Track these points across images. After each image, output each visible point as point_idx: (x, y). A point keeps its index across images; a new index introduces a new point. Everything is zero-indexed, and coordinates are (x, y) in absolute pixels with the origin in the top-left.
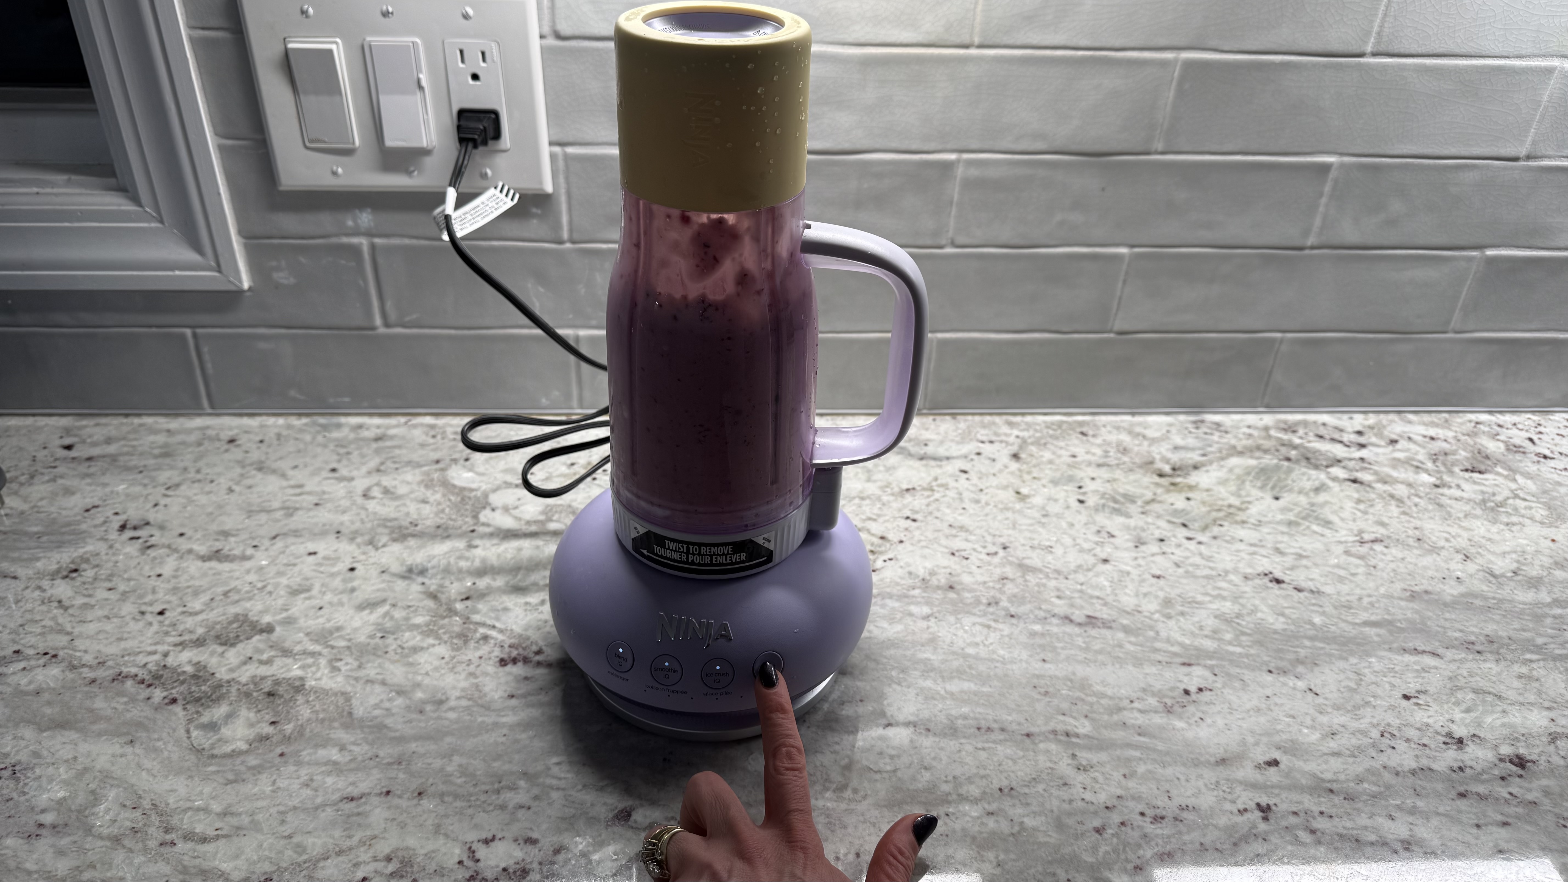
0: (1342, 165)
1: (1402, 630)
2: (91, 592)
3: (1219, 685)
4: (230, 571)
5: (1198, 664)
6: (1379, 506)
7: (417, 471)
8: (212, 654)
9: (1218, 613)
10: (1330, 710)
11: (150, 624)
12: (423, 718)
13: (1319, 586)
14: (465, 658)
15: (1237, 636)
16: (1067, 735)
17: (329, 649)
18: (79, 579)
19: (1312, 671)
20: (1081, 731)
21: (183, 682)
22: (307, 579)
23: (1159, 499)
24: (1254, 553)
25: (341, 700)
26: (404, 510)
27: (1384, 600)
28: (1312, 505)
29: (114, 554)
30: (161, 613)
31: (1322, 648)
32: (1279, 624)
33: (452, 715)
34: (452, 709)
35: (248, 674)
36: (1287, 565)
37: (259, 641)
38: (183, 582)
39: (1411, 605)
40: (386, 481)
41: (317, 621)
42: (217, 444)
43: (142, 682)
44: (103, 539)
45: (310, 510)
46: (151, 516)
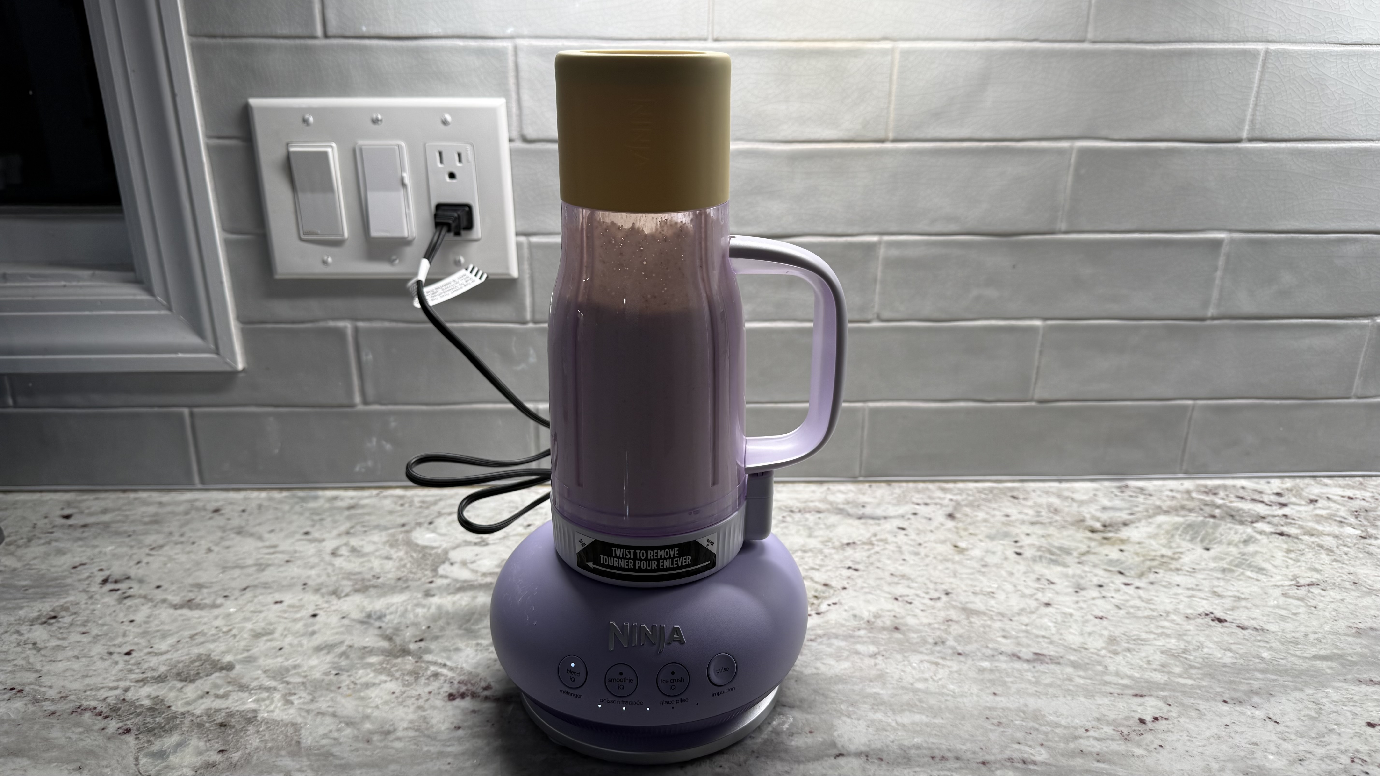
0: (1232, 241)
1: (1354, 663)
2: (65, 636)
3: (1175, 715)
4: (199, 618)
5: (1151, 695)
6: (1309, 555)
7: (384, 533)
8: (171, 689)
9: (1164, 649)
10: (1293, 737)
11: (117, 663)
12: (369, 747)
13: (1261, 624)
14: (414, 693)
15: (1186, 671)
16: (1024, 762)
17: (284, 685)
18: (56, 624)
19: (1269, 701)
20: (1038, 758)
21: (139, 715)
22: (271, 624)
23: (1093, 551)
24: (1193, 596)
25: (291, 730)
26: (368, 565)
27: (1330, 636)
28: (1244, 554)
29: (92, 604)
30: (128, 654)
31: (1274, 680)
32: (1228, 658)
33: (398, 745)
34: (399, 739)
35: (203, 707)
36: (1227, 606)
37: (219, 677)
38: (153, 627)
39: (1358, 641)
40: (354, 542)
41: (275, 661)
42: (203, 513)
43: (100, 714)
44: (85, 591)
45: (280, 566)
46: (133, 572)
